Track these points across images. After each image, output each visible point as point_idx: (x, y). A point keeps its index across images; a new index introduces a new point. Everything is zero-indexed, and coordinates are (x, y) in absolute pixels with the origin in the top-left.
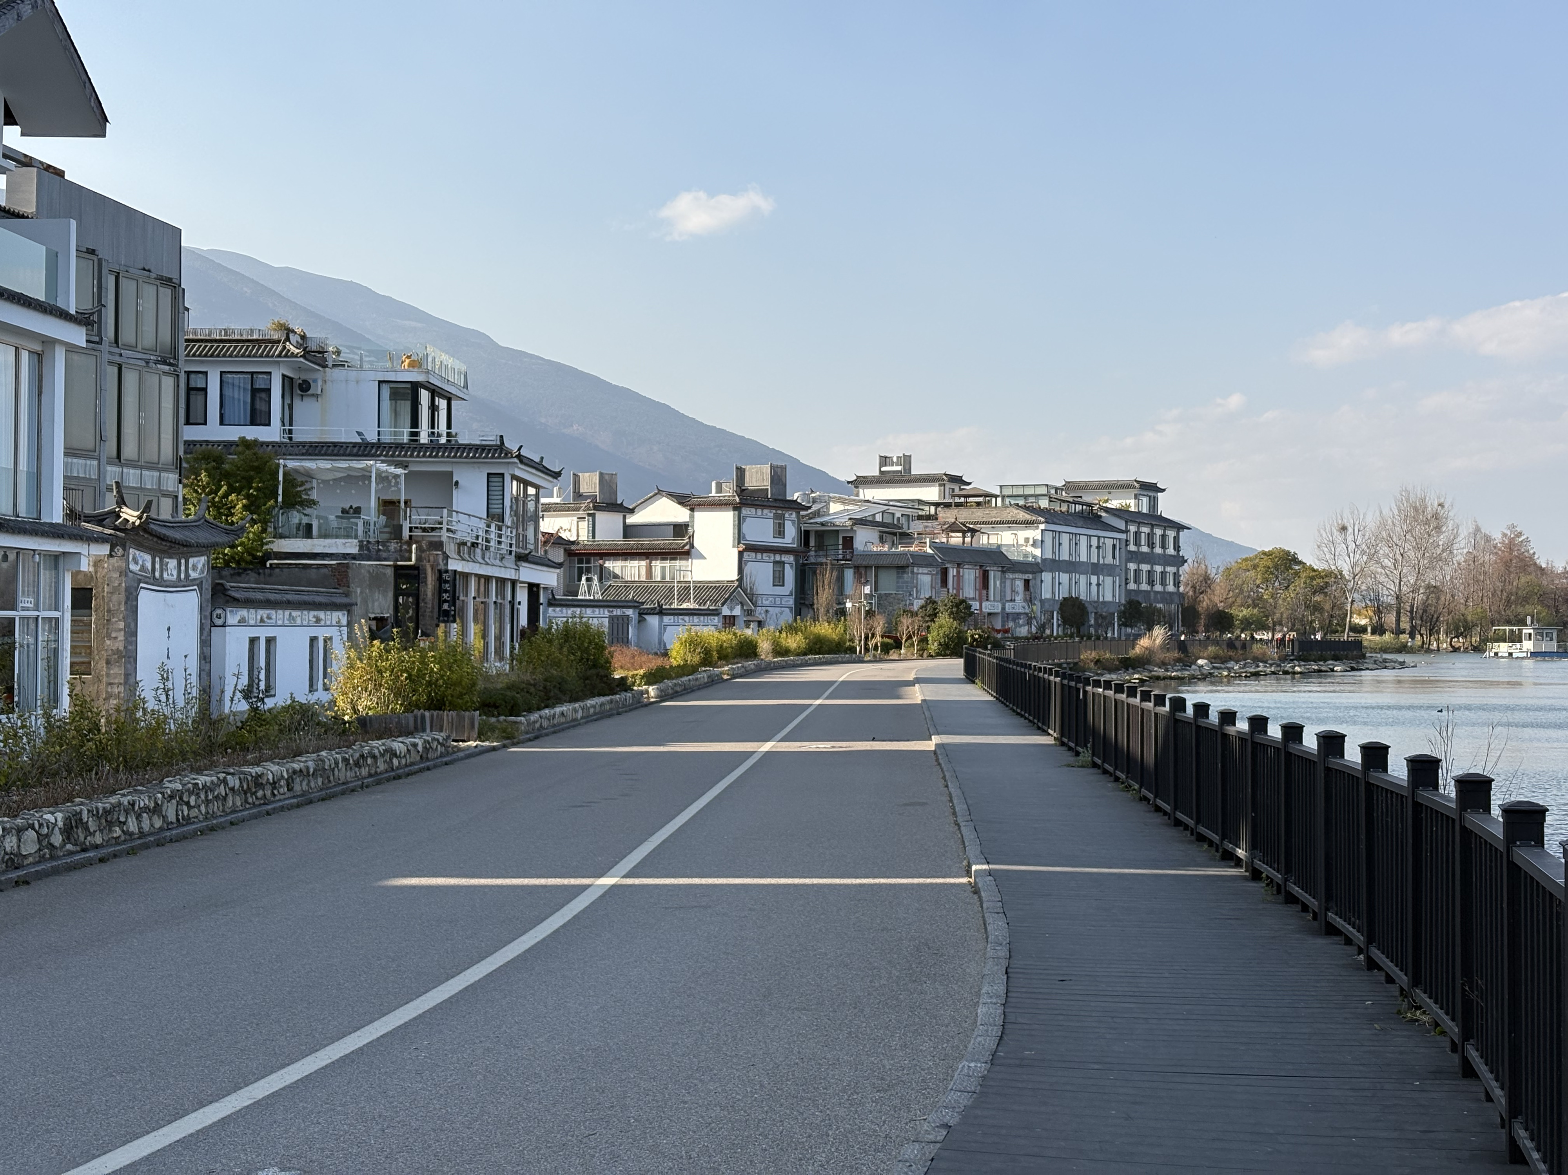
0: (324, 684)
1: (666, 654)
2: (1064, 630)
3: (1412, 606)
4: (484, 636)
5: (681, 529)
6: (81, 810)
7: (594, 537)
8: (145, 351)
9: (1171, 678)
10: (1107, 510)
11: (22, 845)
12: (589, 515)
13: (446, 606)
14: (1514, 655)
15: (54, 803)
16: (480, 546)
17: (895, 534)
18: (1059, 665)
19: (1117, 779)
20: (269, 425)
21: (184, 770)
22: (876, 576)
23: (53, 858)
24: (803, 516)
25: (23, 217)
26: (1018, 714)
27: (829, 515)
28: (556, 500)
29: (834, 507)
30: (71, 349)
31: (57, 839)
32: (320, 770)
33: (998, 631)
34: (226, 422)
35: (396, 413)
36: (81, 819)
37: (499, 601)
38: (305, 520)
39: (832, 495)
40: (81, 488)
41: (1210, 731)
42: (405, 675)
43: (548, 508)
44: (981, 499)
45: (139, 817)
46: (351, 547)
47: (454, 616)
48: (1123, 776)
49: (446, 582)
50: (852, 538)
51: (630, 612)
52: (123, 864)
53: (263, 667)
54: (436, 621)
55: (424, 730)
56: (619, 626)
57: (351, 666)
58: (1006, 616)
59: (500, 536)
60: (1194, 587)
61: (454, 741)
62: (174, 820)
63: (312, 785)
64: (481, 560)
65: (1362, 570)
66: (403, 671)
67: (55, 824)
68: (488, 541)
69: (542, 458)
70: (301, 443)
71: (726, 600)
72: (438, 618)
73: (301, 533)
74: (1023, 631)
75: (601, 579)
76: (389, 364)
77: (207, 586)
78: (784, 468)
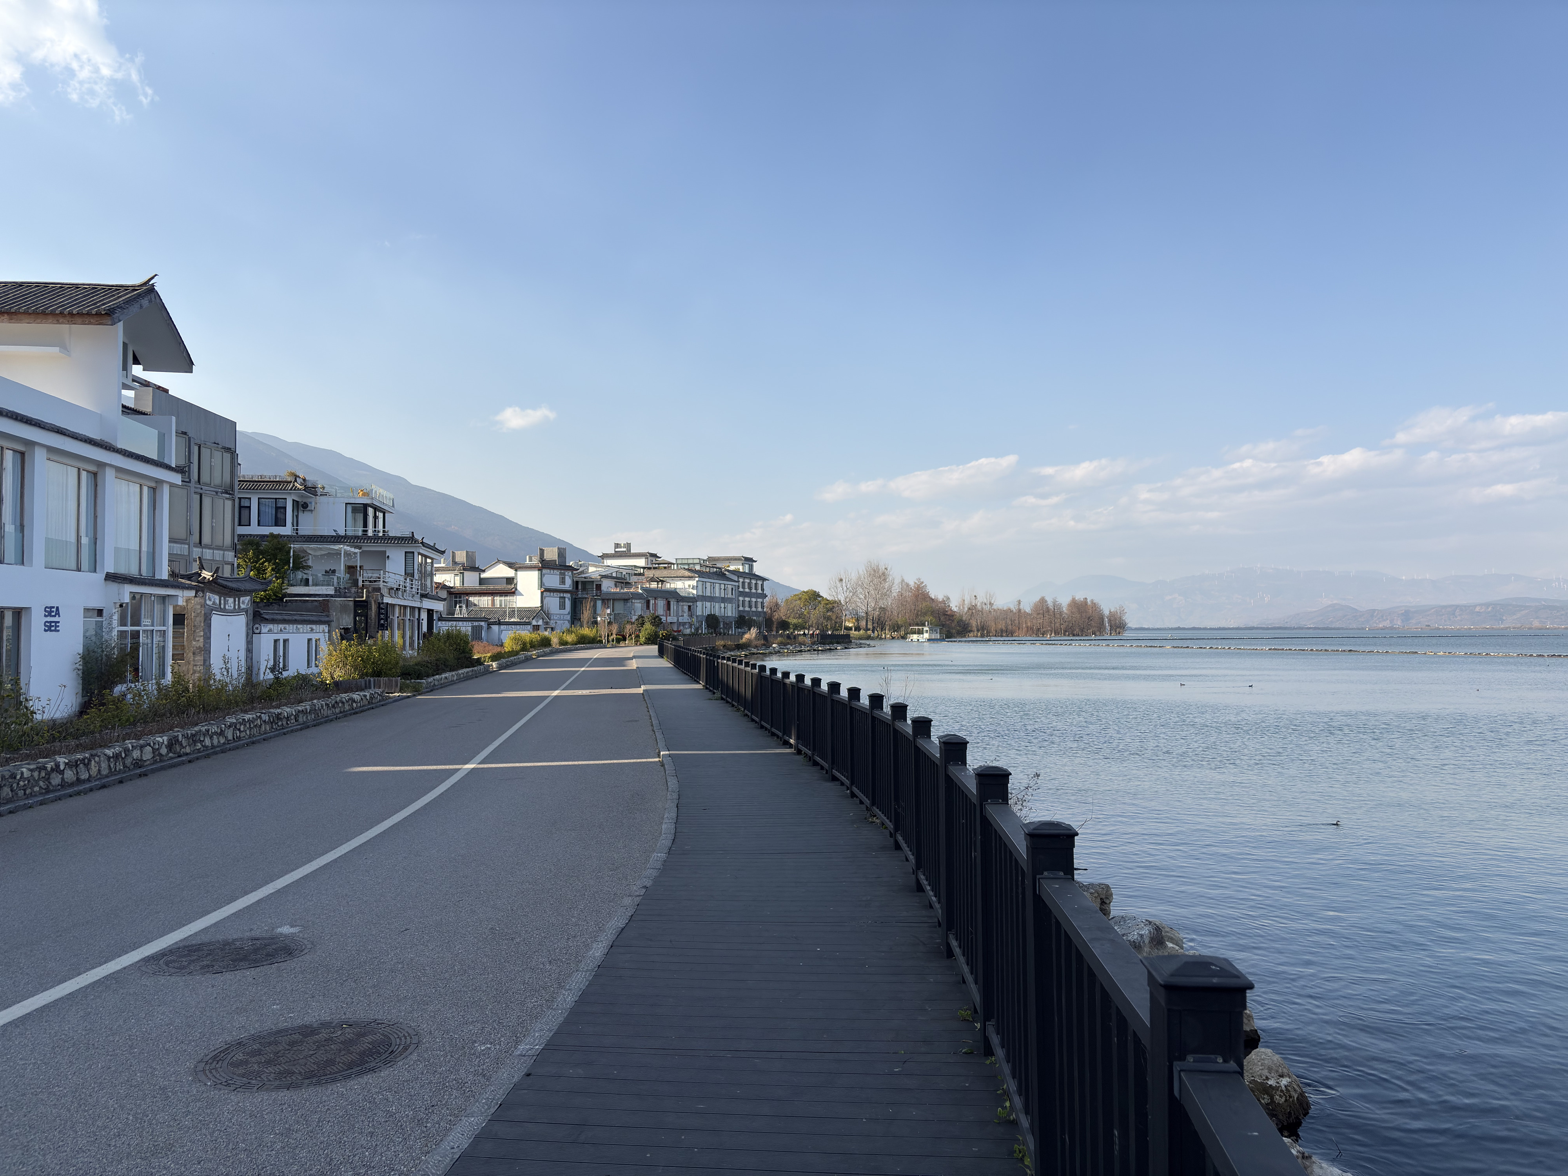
0: (316, 664)
1: (502, 645)
2: (708, 630)
3: (873, 618)
4: (403, 637)
5: (510, 580)
6: (178, 735)
7: (463, 585)
8: (216, 486)
9: (760, 654)
10: (728, 571)
11: (143, 755)
12: (460, 573)
13: (382, 622)
14: (920, 641)
15: (162, 732)
16: (401, 590)
17: (623, 583)
18: (706, 649)
19: (733, 706)
20: (285, 526)
21: (237, 711)
22: (613, 604)
23: (161, 761)
24: (575, 574)
25: (144, 414)
26: (685, 673)
27: (589, 573)
28: (442, 565)
29: (591, 569)
30: (172, 485)
31: (164, 751)
32: (313, 710)
33: (675, 631)
34: (261, 524)
35: (355, 519)
36: (178, 740)
37: (411, 619)
38: (305, 576)
39: (590, 563)
40: (179, 560)
41: (777, 682)
42: (360, 659)
43: (438, 570)
44: (666, 565)
45: (211, 737)
46: (330, 591)
47: (387, 627)
48: (736, 704)
49: (382, 609)
50: (600, 585)
51: (483, 624)
52: (203, 763)
53: (282, 656)
54: (377, 630)
55: (370, 688)
56: (477, 632)
57: (330, 654)
58: (679, 624)
59: (412, 585)
60: (771, 609)
61: (386, 693)
62: (232, 738)
63: (309, 718)
64: (401, 597)
65: (850, 600)
66: (358, 657)
67: (163, 742)
68: (405, 587)
69: (435, 544)
70: (303, 536)
71: (534, 617)
72: (378, 628)
73: (303, 583)
74: (688, 631)
75: (467, 607)
76: (351, 494)
77: (251, 612)
78: (565, 549)
